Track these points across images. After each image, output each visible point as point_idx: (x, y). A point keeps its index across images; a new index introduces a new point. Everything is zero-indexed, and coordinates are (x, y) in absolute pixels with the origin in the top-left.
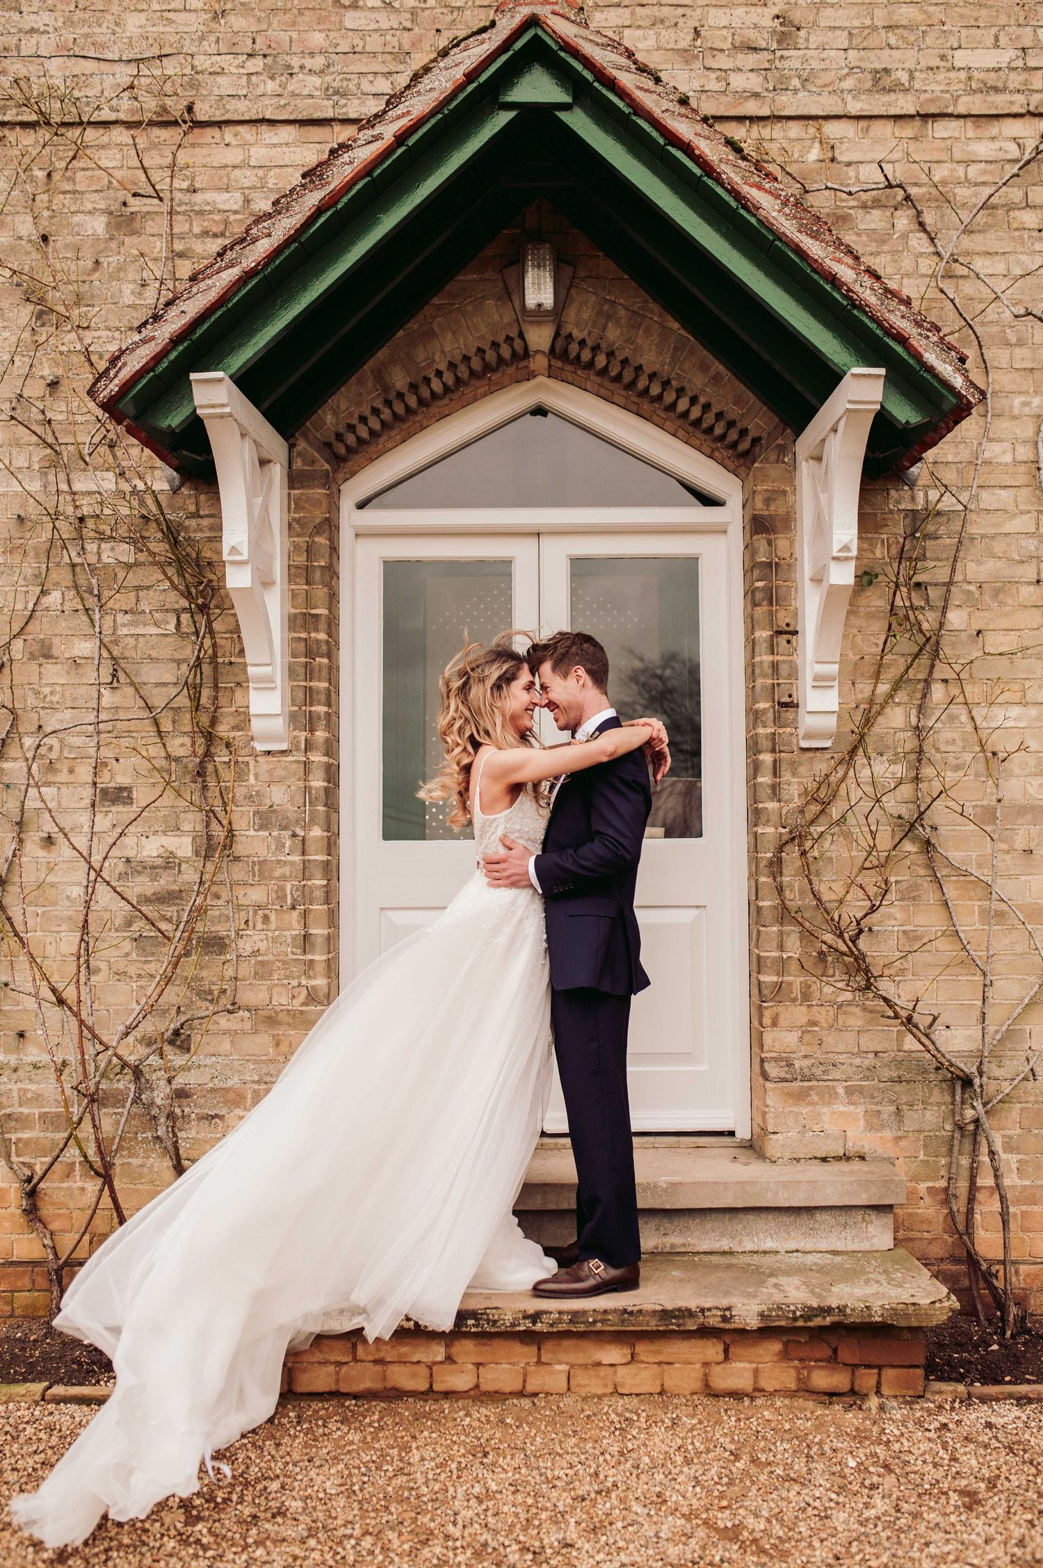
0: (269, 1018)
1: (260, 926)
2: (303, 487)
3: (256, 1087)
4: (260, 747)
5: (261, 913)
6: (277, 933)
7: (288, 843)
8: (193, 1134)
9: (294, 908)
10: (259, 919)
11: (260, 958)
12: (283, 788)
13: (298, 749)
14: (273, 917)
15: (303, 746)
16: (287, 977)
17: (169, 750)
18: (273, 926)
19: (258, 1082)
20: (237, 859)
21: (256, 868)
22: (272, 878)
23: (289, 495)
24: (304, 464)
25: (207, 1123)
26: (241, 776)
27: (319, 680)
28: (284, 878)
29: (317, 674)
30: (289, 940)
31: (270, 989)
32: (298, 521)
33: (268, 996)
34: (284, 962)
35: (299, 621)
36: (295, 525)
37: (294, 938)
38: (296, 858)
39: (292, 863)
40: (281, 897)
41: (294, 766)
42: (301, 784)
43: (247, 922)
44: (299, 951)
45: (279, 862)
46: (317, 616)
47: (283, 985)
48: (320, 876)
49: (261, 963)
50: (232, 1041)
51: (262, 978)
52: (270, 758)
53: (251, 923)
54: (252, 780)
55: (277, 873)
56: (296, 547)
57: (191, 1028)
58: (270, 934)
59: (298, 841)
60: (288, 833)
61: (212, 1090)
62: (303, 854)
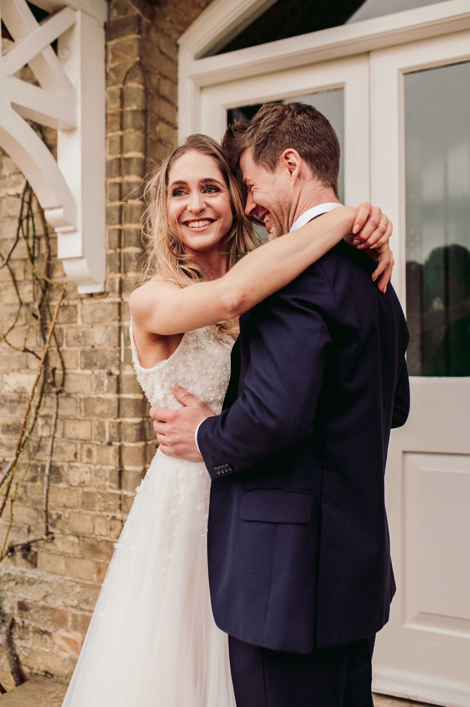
0: (92, 546)
1: (85, 459)
2: (118, 36)
3: (75, 611)
4: (83, 290)
5: (86, 447)
6: (98, 467)
7: (106, 382)
8: (29, 644)
9: (110, 444)
10: (85, 453)
11: (86, 489)
12: (103, 328)
13: (113, 291)
14: (95, 451)
15: (117, 287)
16: (106, 510)
17: (22, 296)
18: (95, 460)
19: (76, 607)
20: (69, 395)
21: (83, 404)
22: (94, 415)
23: (106, 47)
24: (120, 13)
25: (39, 636)
26: (71, 320)
27: (131, 222)
28: (102, 415)
29: (128, 216)
30: (107, 475)
31: (94, 518)
32: (114, 70)
33: (91, 526)
34: (104, 496)
35: (115, 167)
36: (112, 75)
37: (111, 472)
38: (112, 396)
39: (109, 401)
40: (102, 433)
41: (111, 307)
42: (116, 324)
43: (76, 455)
44: (115, 485)
45: (99, 399)
46: (128, 160)
47: (103, 517)
48: (132, 414)
49: (87, 494)
50: (66, 564)
51: (87, 508)
52: (94, 301)
53: (78, 456)
54: (79, 322)
55: (98, 410)
56: (112, 95)
57: (38, 547)
58: (93, 467)
59: (113, 379)
60: (104, 372)
61: (44, 608)
62: (118, 391)
